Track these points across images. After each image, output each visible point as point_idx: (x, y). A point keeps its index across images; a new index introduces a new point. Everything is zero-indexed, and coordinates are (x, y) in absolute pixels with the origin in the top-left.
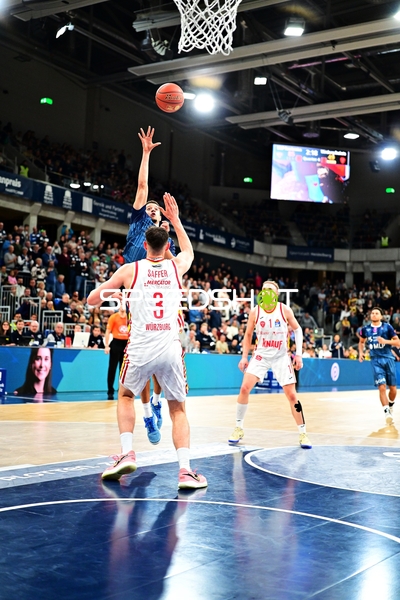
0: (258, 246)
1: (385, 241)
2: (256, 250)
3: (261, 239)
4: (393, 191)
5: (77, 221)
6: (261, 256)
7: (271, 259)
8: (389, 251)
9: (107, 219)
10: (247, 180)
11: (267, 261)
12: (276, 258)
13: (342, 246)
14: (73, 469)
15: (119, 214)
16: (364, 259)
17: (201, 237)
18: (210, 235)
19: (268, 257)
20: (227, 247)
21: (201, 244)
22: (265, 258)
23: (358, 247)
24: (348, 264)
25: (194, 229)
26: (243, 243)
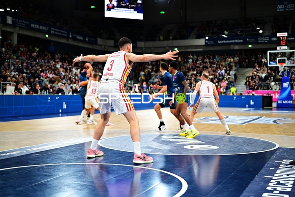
0: (99, 41)
1: (161, 38)
2: (98, 43)
3: (101, 37)
4: (163, 13)
5: (4, 29)
6: (101, 45)
7: (106, 47)
8: (163, 42)
9: (20, 27)
10: (92, 7)
11: (104, 48)
12: (109, 46)
13: (141, 40)
14: (12, 153)
15: (26, 24)
16: (151, 46)
17: (70, 36)
18: (75, 36)
19: (105, 46)
20: (84, 41)
21: (70, 40)
22: (103, 47)
23: (148, 41)
24: (144, 49)
25: (66, 33)
26: (92, 39)
